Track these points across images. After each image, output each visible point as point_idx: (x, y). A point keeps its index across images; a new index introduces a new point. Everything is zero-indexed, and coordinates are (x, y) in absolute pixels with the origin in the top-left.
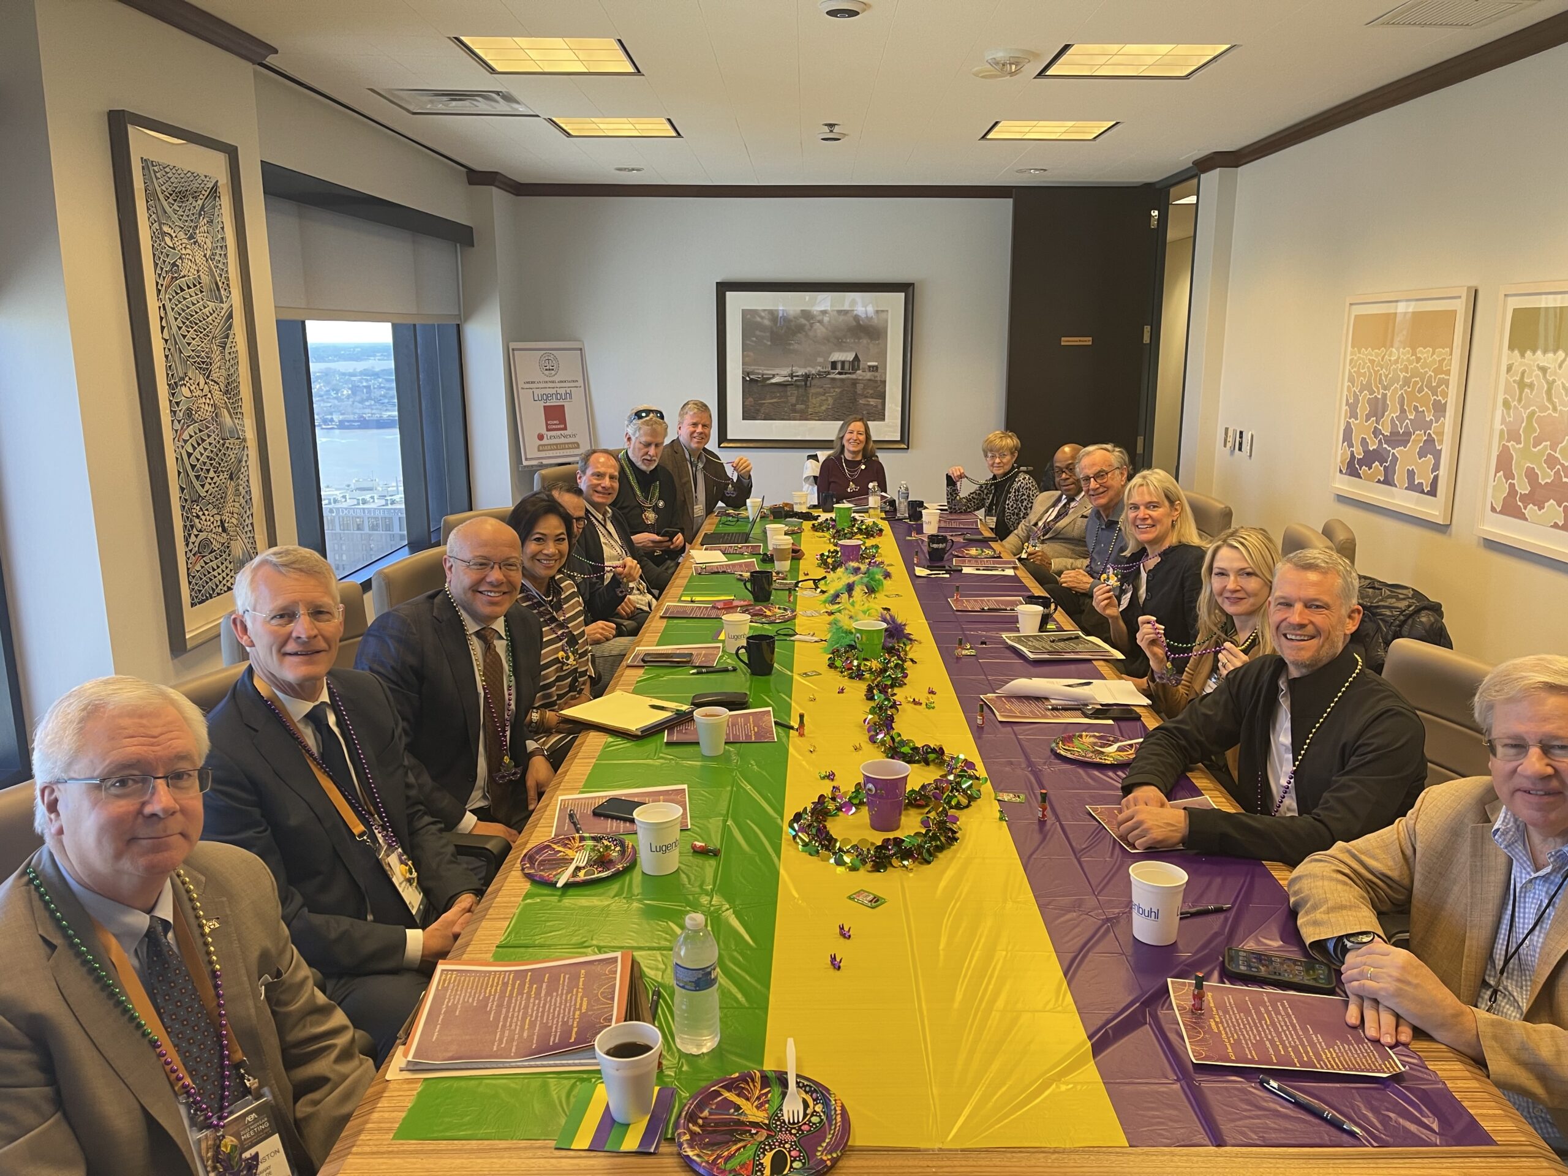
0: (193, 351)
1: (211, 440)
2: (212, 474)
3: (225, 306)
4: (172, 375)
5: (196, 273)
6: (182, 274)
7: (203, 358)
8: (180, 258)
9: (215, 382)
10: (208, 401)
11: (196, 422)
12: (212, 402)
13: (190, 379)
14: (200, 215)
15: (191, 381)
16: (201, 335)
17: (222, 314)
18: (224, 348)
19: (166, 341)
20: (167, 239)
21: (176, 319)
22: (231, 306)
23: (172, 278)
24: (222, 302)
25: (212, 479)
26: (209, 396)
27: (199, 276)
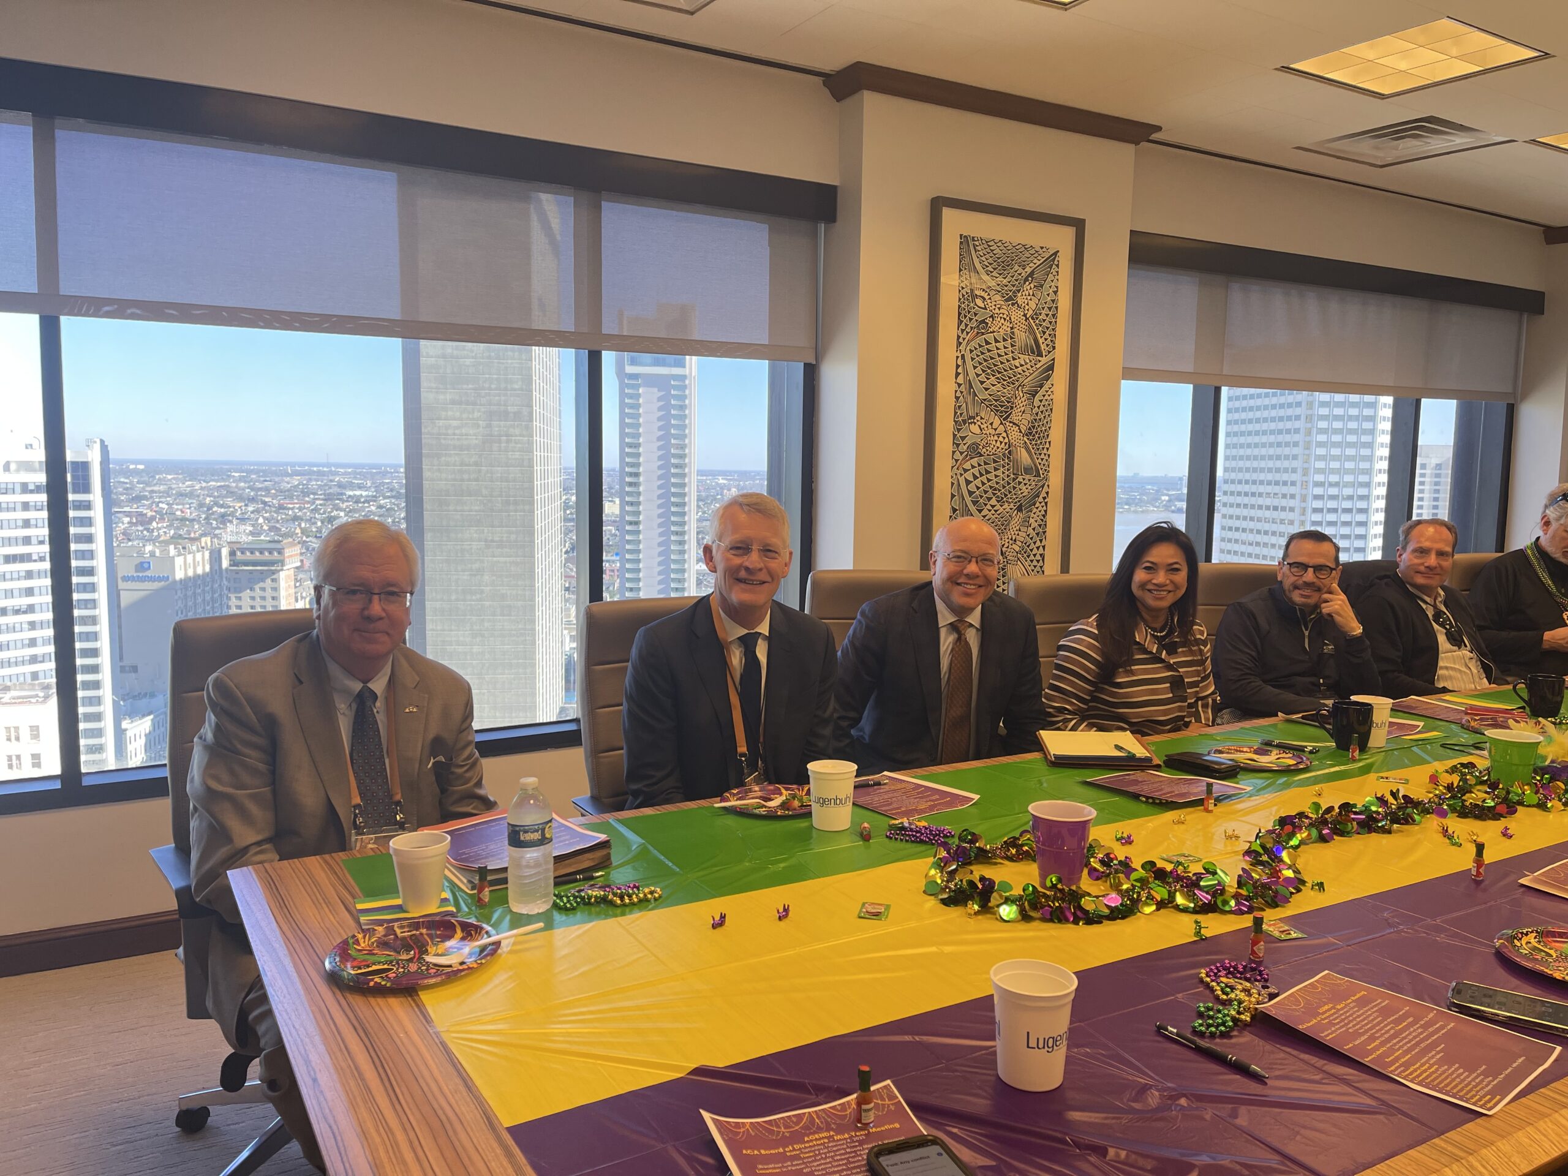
0: (990, 395)
1: (999, 473)
2: (993, 502)
3: (1044, 360)
4: (961, 414)
5: (1009, 329)
6: (991, 330)
7: (1002, 402)
8: (992, 316)
9: (1014, 424)
10: (1001, 439)
11: (981, 455)
12: (1006, 440)
13: (982, 418)
14: (1026, 280)
15: (982, 421)
16: (1005, 383)
17: (1038, 366)
18: (1034, 396)
19: (959, 385)
20: (979, 302)
21: (975, 368)
22: (1053, 359)
23: (978, 333)
24: (1040, 354)
25: (993, 506)
26: (1004, 435)
27: (1013, 333)
